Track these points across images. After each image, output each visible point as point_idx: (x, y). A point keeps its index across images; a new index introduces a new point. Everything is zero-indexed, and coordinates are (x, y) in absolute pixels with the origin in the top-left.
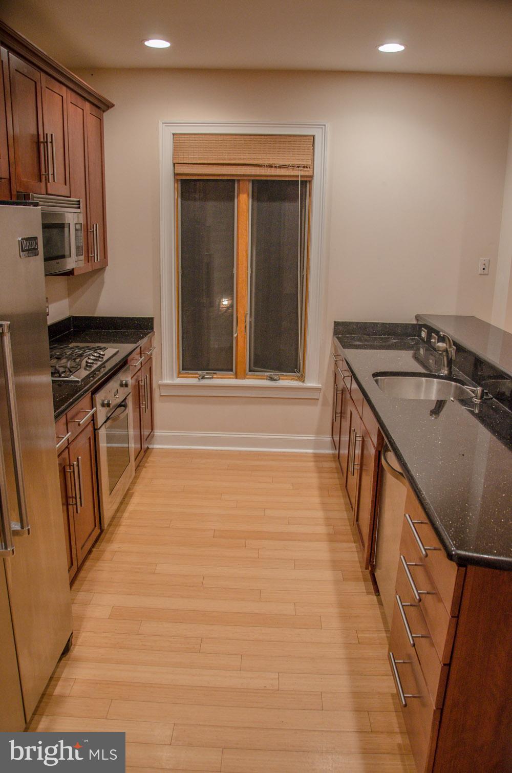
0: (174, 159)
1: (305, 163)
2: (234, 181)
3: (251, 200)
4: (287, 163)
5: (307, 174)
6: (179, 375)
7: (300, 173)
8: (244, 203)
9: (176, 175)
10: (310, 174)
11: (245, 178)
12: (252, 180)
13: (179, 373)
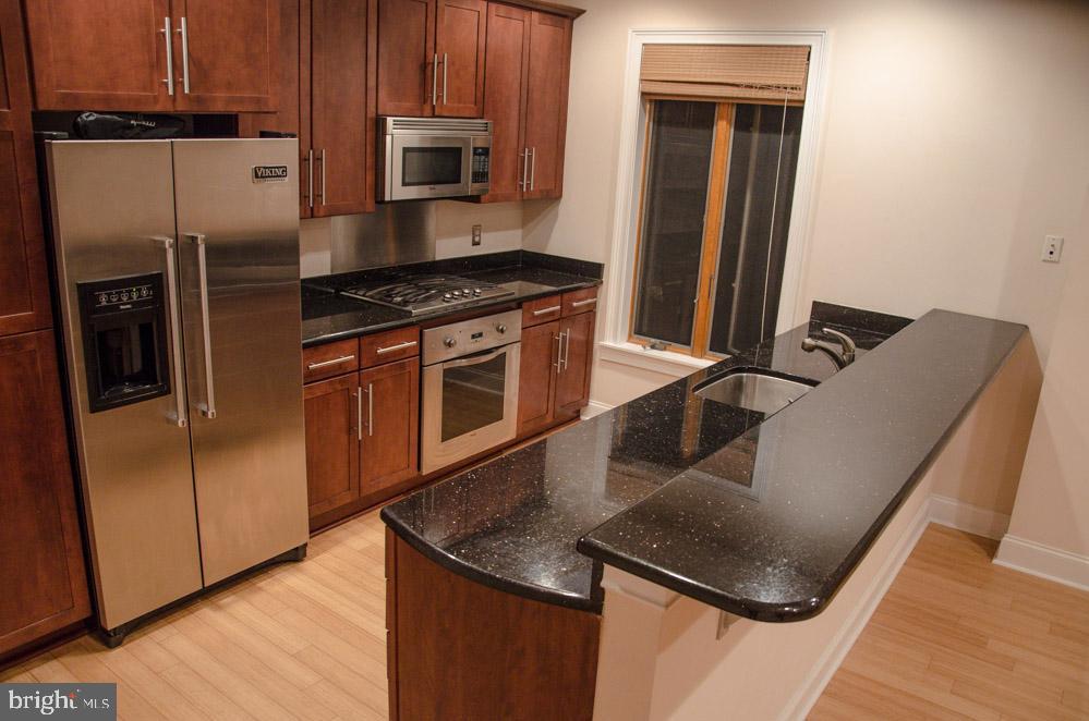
0: (641, 74)
1: (794, 83)
2: (714, 104)
3: (732, 130)
4: (769, 83)
5: (796, 98)
6: (630, 339)
7: (787, 96)
8: (723, 132)
9: (644, 94)
10: (802, 98)
11: (727, 101)
12: (738, 104)
13: (630, 336)
